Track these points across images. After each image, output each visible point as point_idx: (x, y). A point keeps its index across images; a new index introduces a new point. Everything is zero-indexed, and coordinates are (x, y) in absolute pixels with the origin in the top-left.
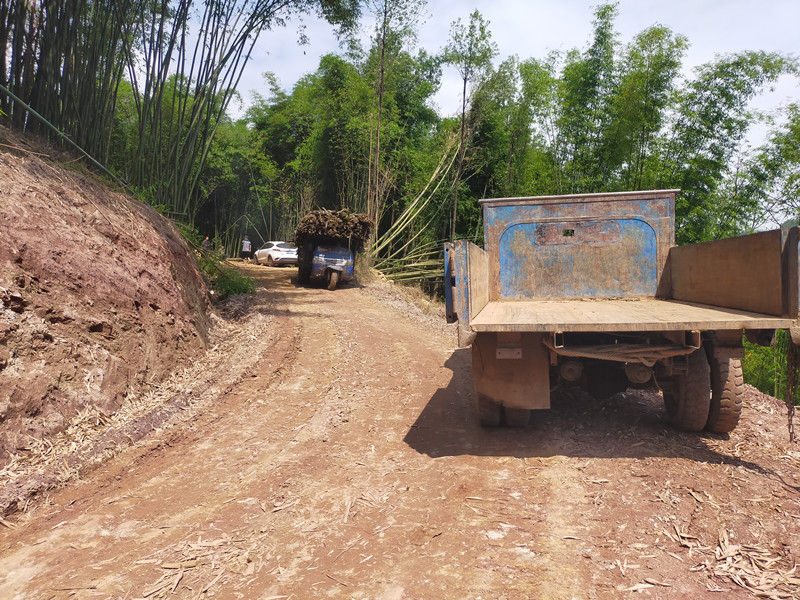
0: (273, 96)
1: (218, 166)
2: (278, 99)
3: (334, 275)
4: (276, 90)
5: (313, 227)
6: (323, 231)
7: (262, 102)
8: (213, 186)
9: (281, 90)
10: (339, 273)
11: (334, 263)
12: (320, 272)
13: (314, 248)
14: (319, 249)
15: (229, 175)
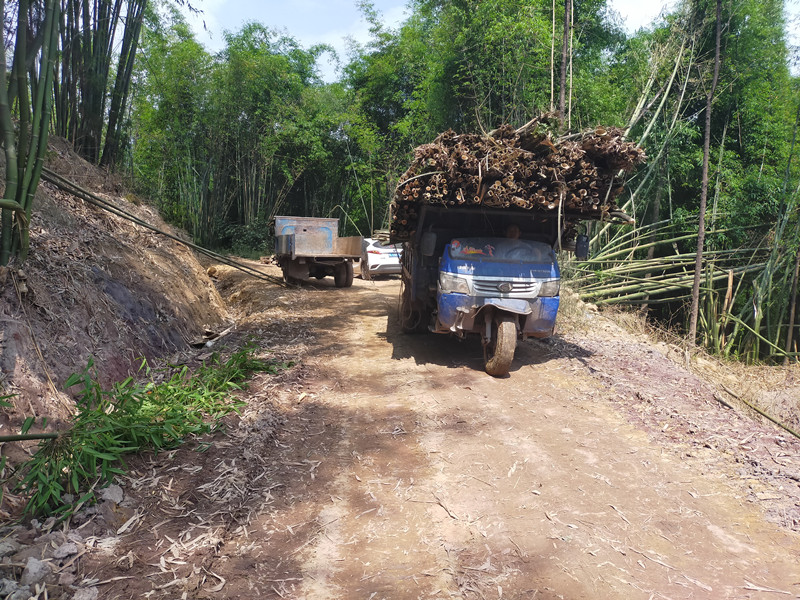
0: (374, 39)
1: (305, 142)
2: (381, 43)
3: (508, 329)
4: (378, 29)
5: (438, 178)
6: (470, 190)
7: (361, 51)
8: (301, 169)
9: (384, 30)
10: (521, 320)
11: (504, 290)
12: (460, 318)
13: (442, 248)
14: (456, 248)
15: (319, 153)
